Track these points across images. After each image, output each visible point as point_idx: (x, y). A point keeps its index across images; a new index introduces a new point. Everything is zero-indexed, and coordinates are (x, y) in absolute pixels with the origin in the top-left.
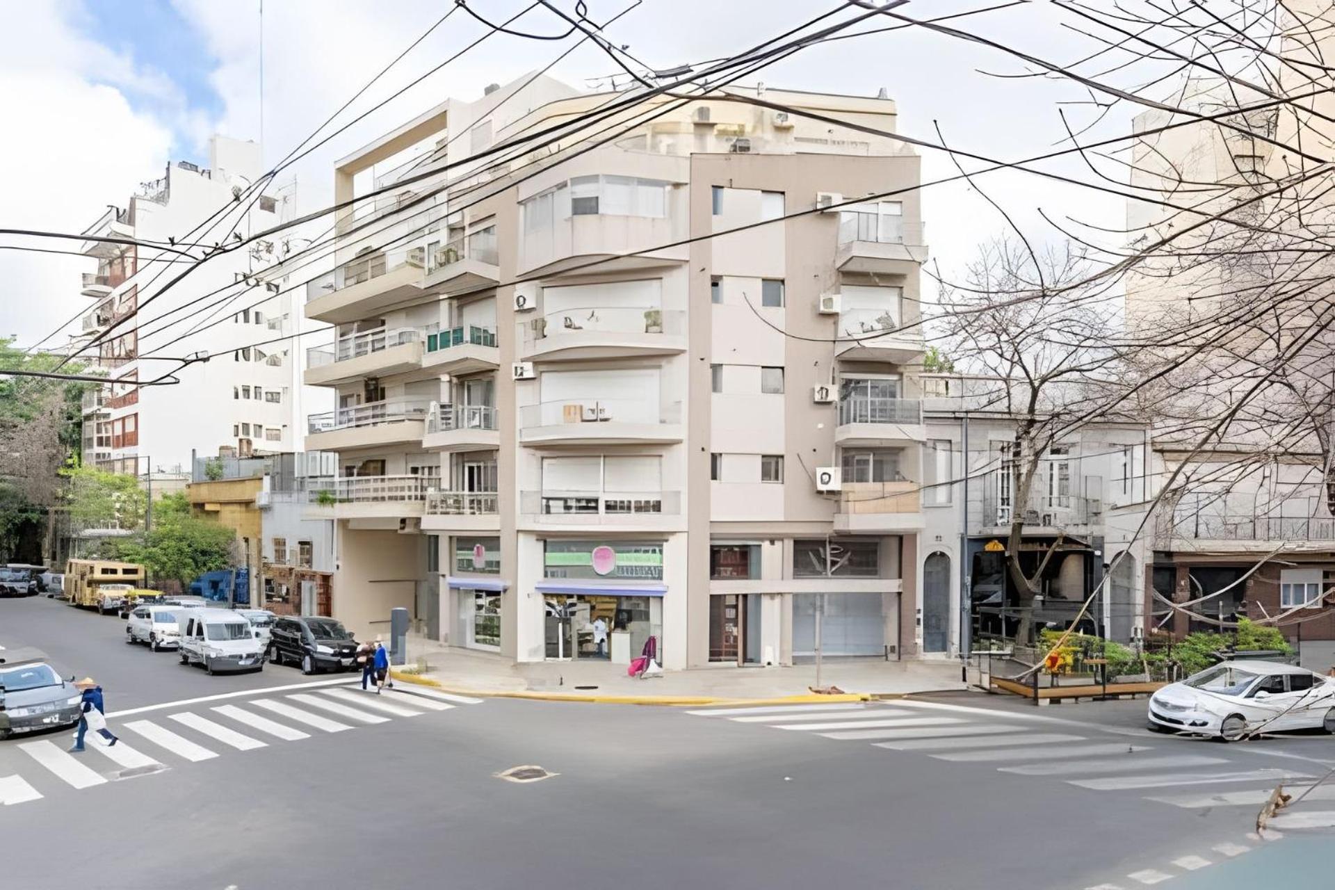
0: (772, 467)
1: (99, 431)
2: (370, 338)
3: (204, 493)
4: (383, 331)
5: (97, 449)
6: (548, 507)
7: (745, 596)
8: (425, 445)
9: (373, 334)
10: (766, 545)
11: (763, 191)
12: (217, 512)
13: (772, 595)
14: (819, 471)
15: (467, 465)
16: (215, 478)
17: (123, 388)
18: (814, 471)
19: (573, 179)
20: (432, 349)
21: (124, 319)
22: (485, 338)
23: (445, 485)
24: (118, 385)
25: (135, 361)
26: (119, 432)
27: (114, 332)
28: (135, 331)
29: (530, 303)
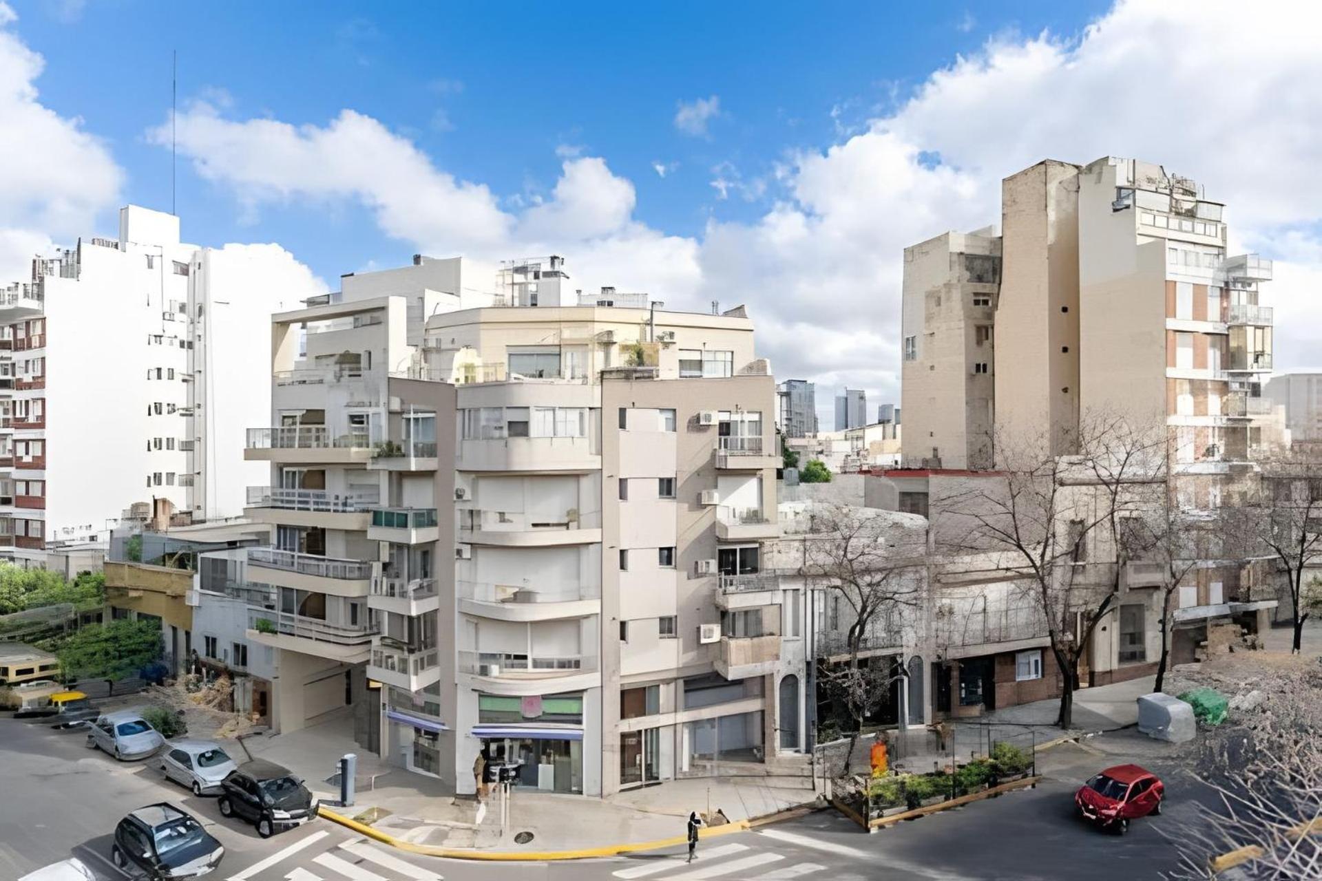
0: (667, 625)
2: (312, 498)
3: (125, 577)
6: (483, 668)
7: (647, 730)
8: (370, 605)
10: (663, 687)
11: (659, 410)
12: (140, 598)
13: (667, 727)
14: (703, 627)
16: (135, 557)
17: (27, 453)
18: (699, 629)
19: (508, 408)
20: (376, 522)
21: (29, 386)
22: (427, 519)
23: (385, 631)
24: (21, 447)
25: (42, 430)
26: (22, 493)
27: (17, 395)
28: (42, 400)
29: (467, 495)
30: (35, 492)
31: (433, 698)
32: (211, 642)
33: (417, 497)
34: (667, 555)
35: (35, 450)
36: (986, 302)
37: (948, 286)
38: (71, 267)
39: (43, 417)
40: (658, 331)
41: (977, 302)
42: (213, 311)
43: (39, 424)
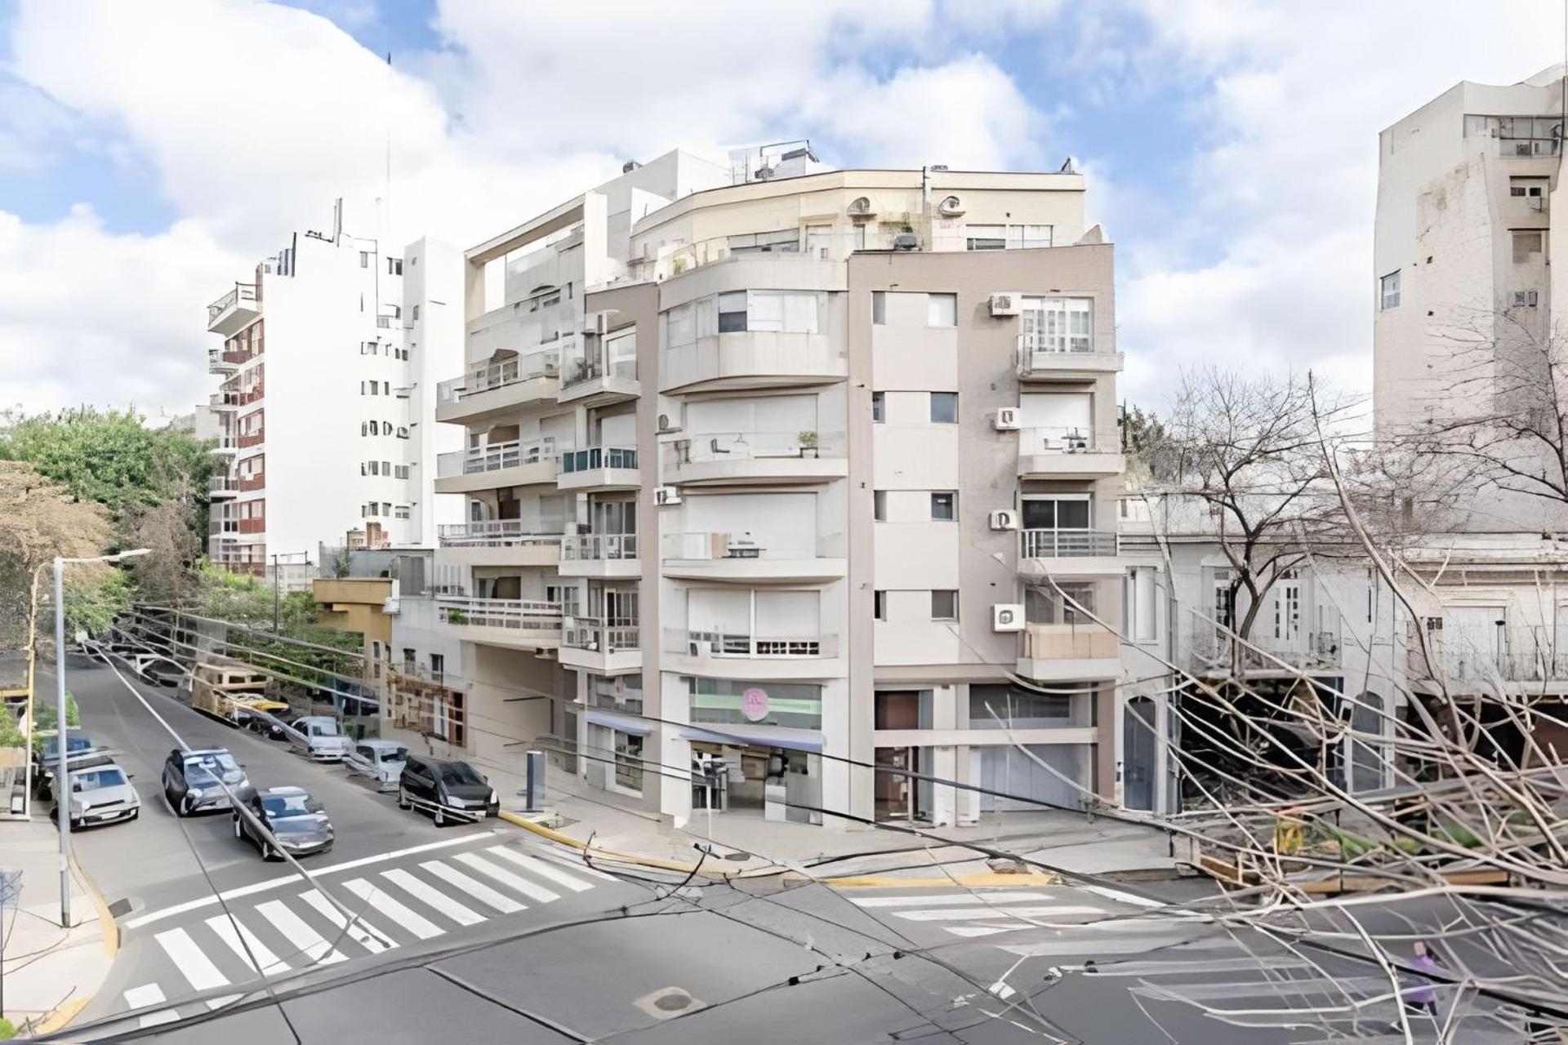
0: (944, 603)
1: (227, 515)
2: (502, 452)
3: (333, 592)
4: (517, 445)
5: (224, 535)
6: (693, 647)
7: (916, 749)
8: (561, 572)
9: (505, 447)
10: (938, 692)
11: (930, 293)
12: (344, 612)
13: (945, 748)
14: (999, 608)
15: (606, 591)
16: (343, 573)
17: (250, 471)
18: (993, 609)
19: (721, 294)
20: (569, 468)
21: (251, 398)
22: (625, 459)
23: (583, 613)
24: (245, 466)
25: (260, 445)
26: (245, 516)
27: (242, 411)
28: (261, 412)
29: (673, 423)
30: (257, 514)
31: (636, 694)
32: (409, 653)
33: (617, 434)
34: (944, 503)
35: (257, 469)
36: (1535, 192)
37: (1461, 171)
38: (287, 264)
39: (261, 431)
40: (935, 199)
41: (1518, 192)
42: (428, 310)
43: (260, 438)
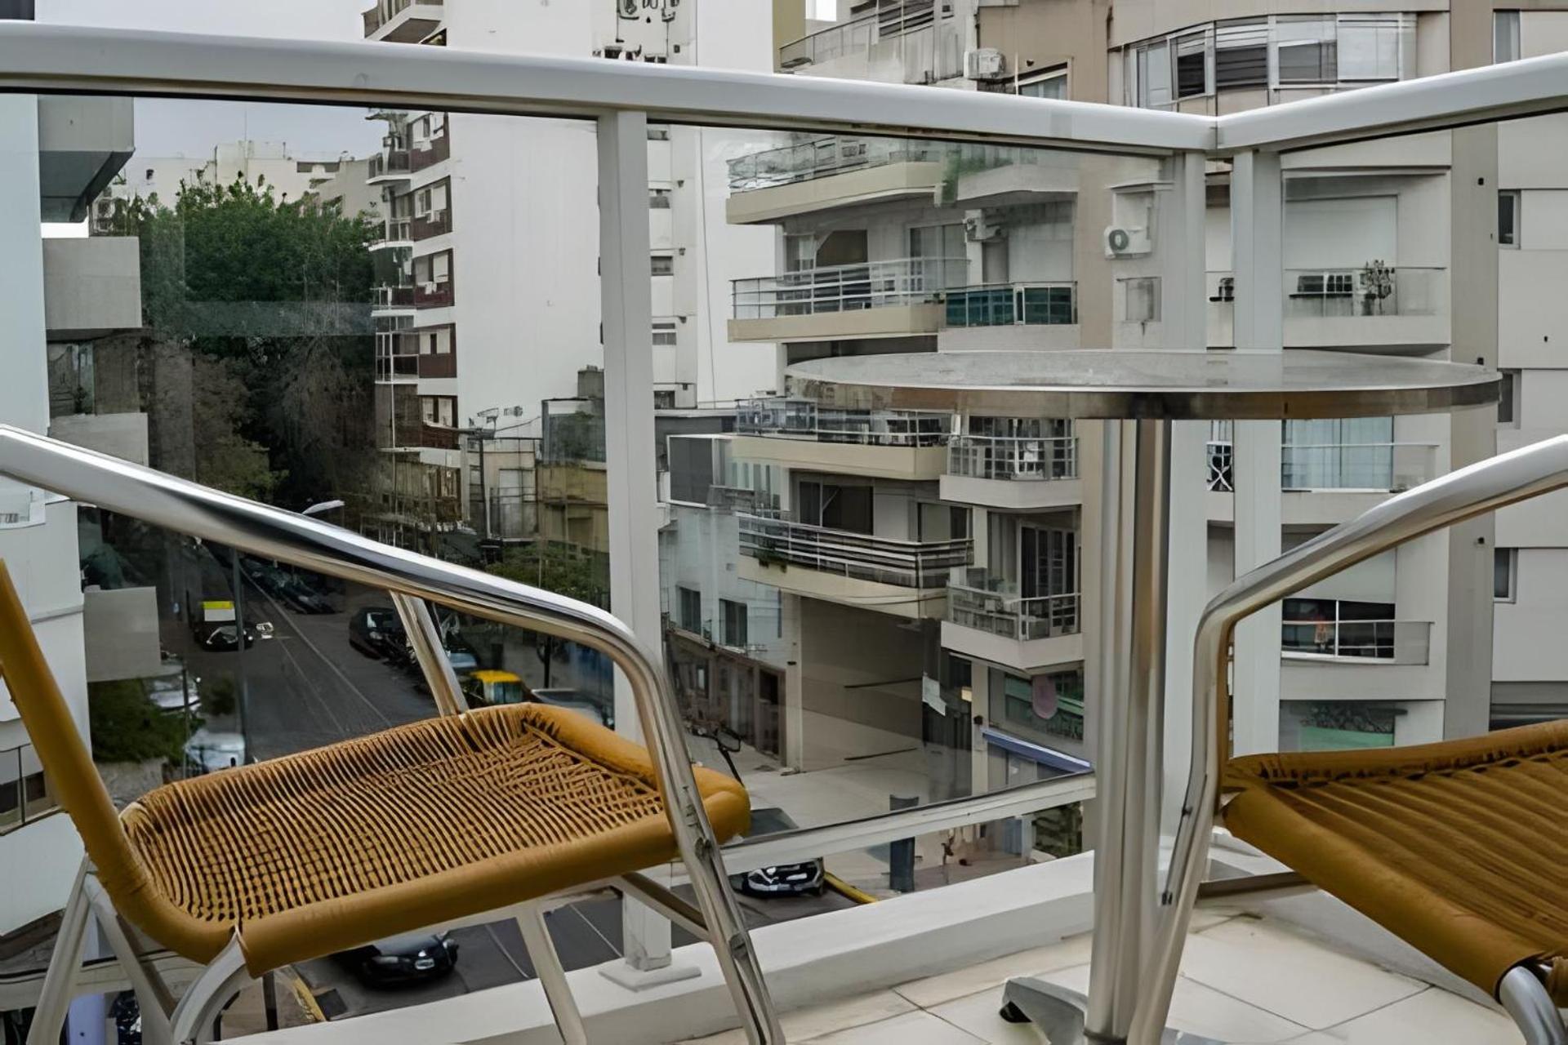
1: (399, 347)
2: (840, 282)
4: (865, 272)
5: (395, 378)
8: (944, 494)
9: (846, 274)
15: (1020, 533)
17: (431, 276)
19: (1220, 23)
20: (953, 319)
21: (430, 158)
23: (981, 560)
24: (421, 270)
25: (448, 235)
26: (426, 349)
27: (417, 180)
28: (446, 181)
29: (1137, 245)
30: (443, 347)
31: (1070, 705)
32: (690, 597)
33: (1036, 259)
35: (441, 274)
39: (447, 213)
43: (444, 225)
